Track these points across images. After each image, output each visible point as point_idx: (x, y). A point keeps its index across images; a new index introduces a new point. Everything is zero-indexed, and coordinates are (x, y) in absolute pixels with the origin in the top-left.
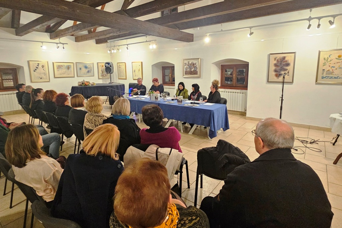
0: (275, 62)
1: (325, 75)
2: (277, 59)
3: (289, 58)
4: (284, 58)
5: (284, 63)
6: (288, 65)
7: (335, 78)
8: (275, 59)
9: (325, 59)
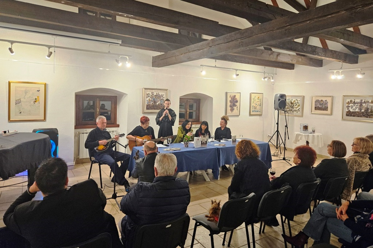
0: (230, 99)
1: (253, 110)
2: (231, 96)
3: (237, 97)
4: (235, 96)
5: (235, 101)
6: (237, 102)
7: (257, 111)
8: (230, 96)
9: (253, 99)
